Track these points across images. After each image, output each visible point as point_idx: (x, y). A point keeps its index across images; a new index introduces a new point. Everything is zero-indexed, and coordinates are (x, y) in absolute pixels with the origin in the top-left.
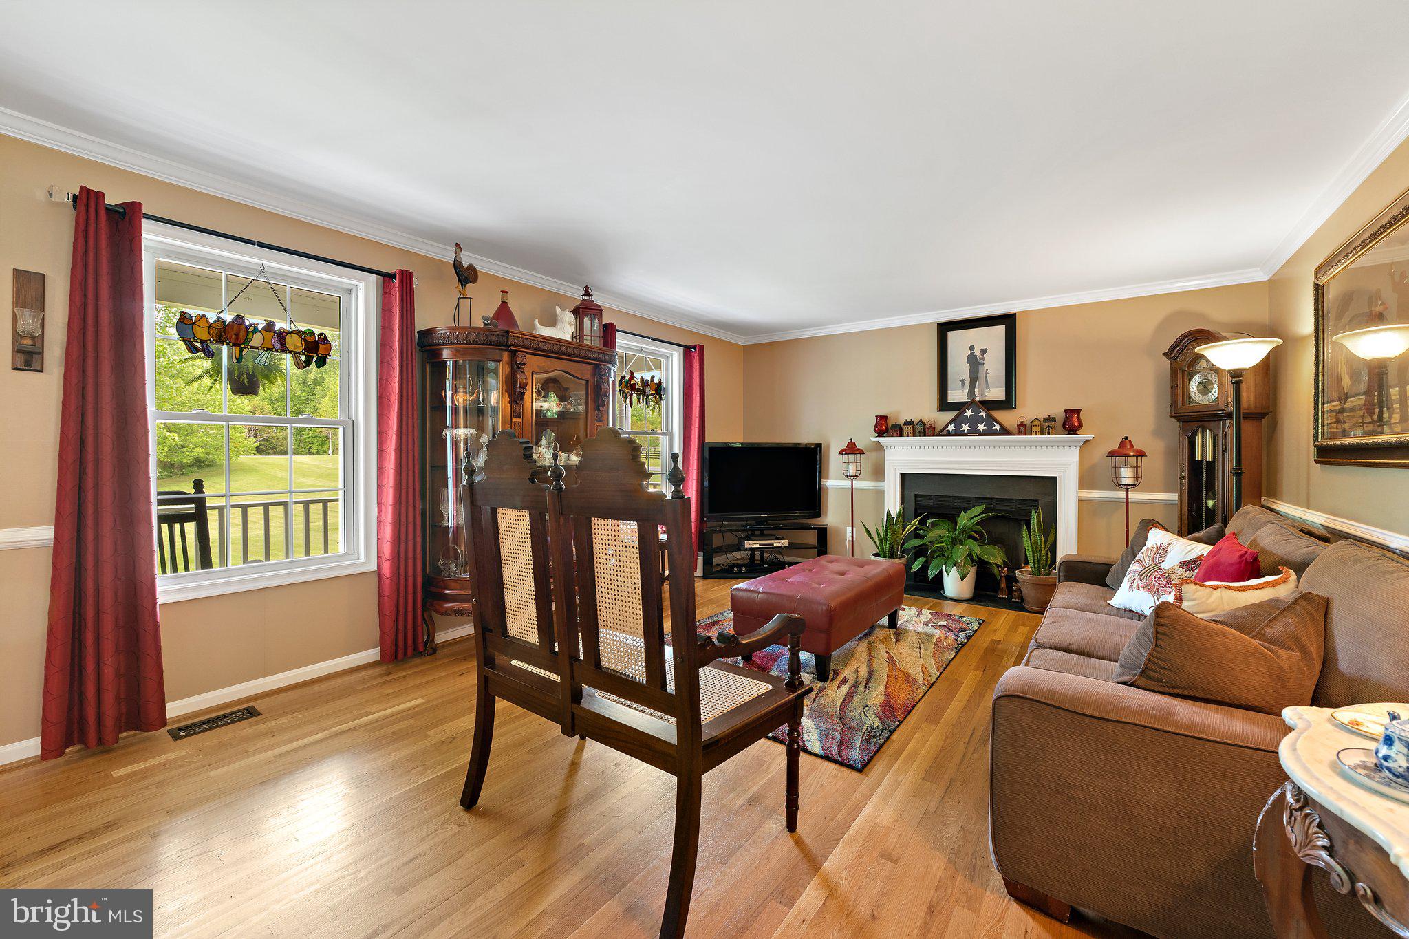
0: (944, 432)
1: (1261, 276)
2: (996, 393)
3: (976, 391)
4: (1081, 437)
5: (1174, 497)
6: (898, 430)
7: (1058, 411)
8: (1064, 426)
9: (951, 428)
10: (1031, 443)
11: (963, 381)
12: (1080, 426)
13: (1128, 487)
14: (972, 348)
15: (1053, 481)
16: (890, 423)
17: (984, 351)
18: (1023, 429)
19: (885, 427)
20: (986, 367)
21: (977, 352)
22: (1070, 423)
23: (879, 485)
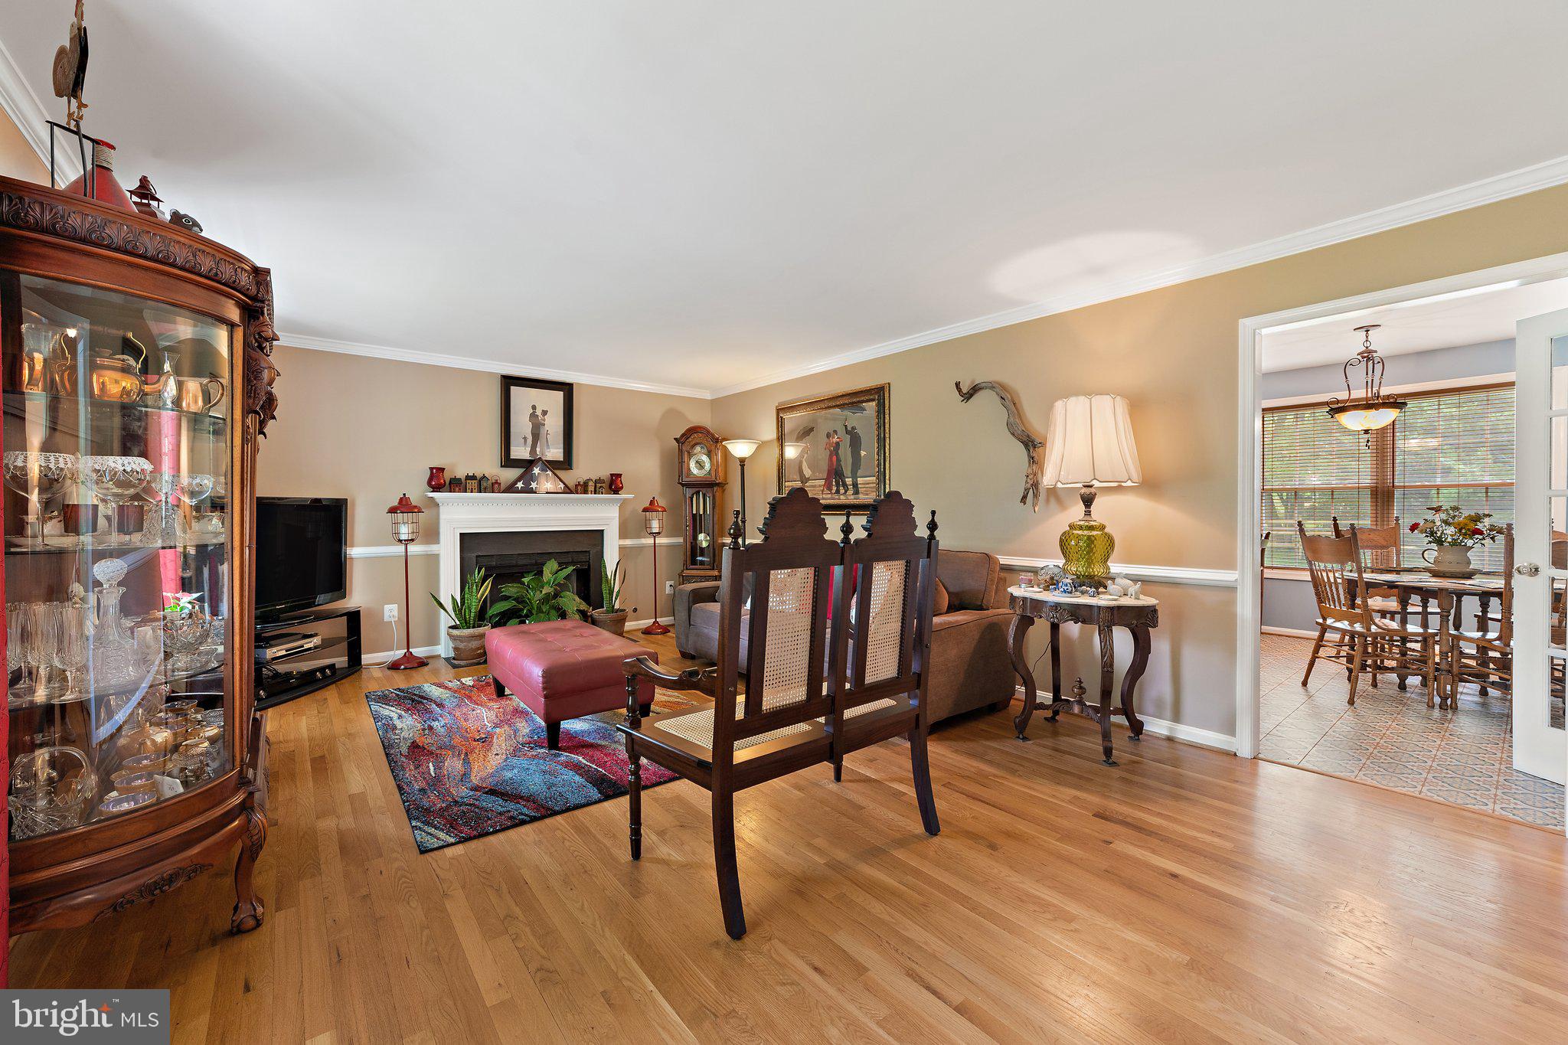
0: (511, 489)
1: (708, 396)
2: (555, 453)
3: (538, 449)
4: (622, 496)
5: (681, 540)
6: (456, 485)
7: (604, 473)
8: (610, 487)
9: (520, 485)
10: (586, 501)
11: (525, 438)
12: (622, 488)
13: (655, 535)
14: (534, 407)
15: (600, 533)
16: (447, 475)
17: (545, 413)
18: (583, 488)
19: (439, 480)
20: (547, 427)
21: (539, 412)
22: (613, 484)
23: (433, 548)
